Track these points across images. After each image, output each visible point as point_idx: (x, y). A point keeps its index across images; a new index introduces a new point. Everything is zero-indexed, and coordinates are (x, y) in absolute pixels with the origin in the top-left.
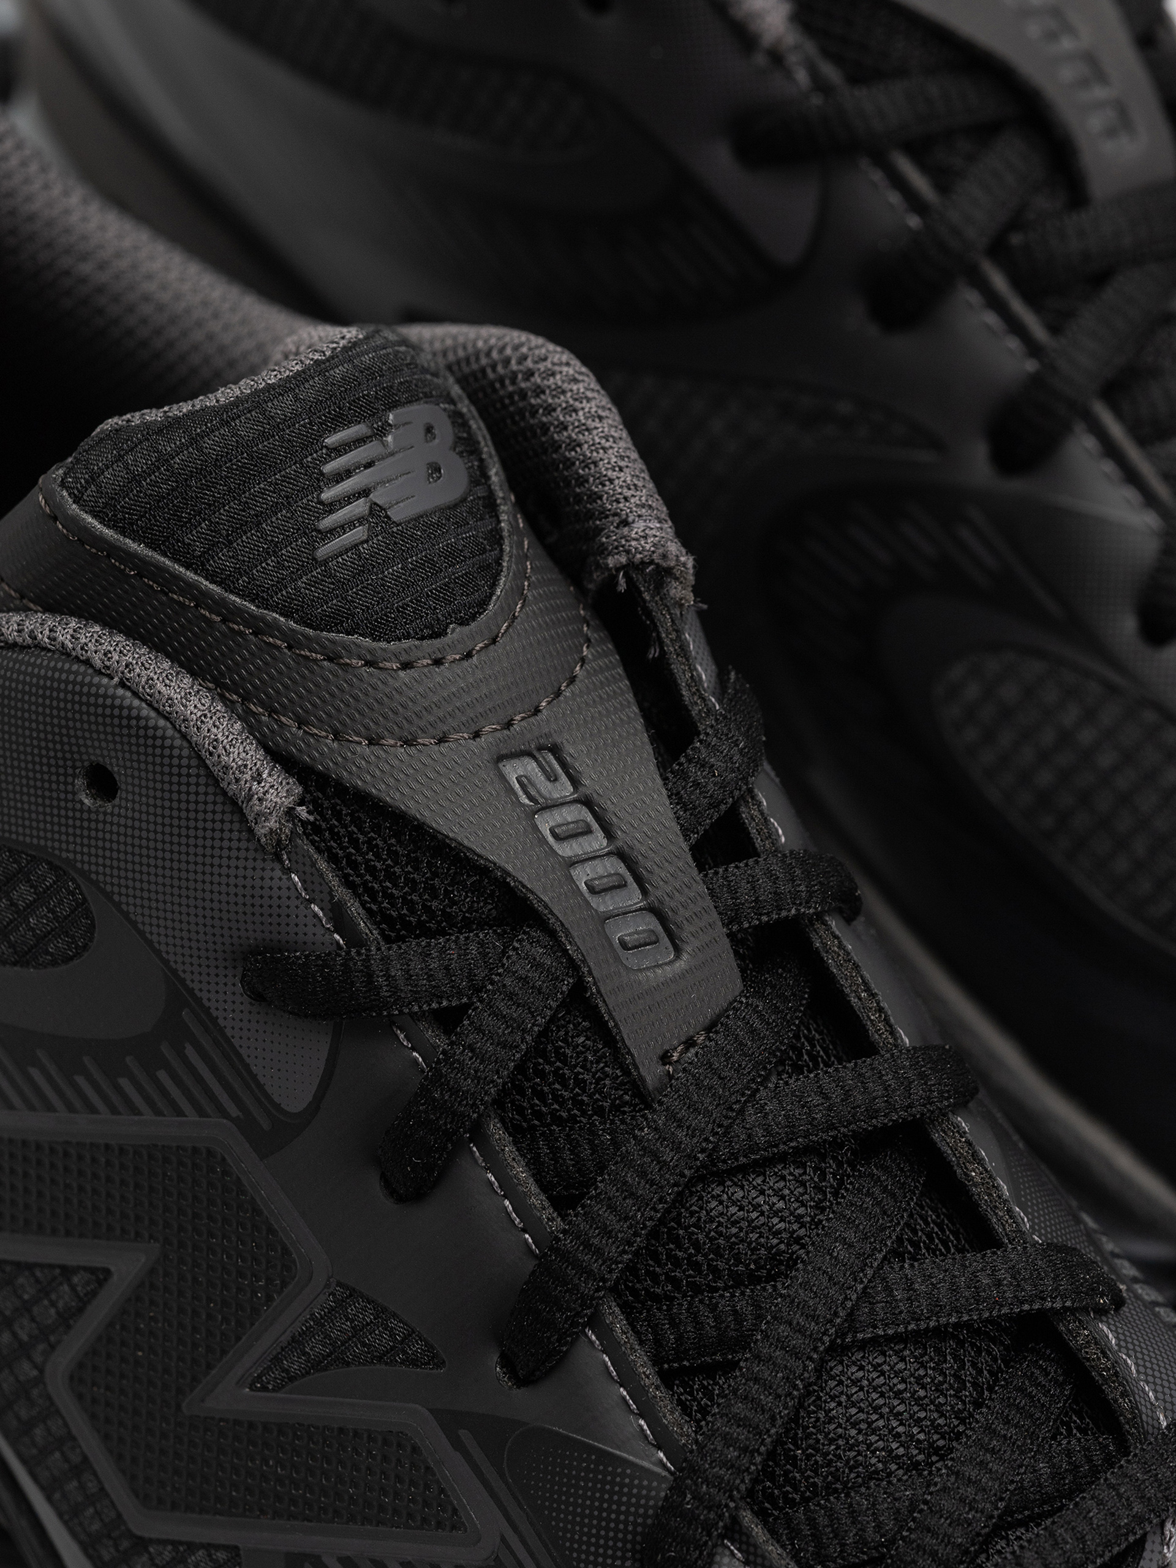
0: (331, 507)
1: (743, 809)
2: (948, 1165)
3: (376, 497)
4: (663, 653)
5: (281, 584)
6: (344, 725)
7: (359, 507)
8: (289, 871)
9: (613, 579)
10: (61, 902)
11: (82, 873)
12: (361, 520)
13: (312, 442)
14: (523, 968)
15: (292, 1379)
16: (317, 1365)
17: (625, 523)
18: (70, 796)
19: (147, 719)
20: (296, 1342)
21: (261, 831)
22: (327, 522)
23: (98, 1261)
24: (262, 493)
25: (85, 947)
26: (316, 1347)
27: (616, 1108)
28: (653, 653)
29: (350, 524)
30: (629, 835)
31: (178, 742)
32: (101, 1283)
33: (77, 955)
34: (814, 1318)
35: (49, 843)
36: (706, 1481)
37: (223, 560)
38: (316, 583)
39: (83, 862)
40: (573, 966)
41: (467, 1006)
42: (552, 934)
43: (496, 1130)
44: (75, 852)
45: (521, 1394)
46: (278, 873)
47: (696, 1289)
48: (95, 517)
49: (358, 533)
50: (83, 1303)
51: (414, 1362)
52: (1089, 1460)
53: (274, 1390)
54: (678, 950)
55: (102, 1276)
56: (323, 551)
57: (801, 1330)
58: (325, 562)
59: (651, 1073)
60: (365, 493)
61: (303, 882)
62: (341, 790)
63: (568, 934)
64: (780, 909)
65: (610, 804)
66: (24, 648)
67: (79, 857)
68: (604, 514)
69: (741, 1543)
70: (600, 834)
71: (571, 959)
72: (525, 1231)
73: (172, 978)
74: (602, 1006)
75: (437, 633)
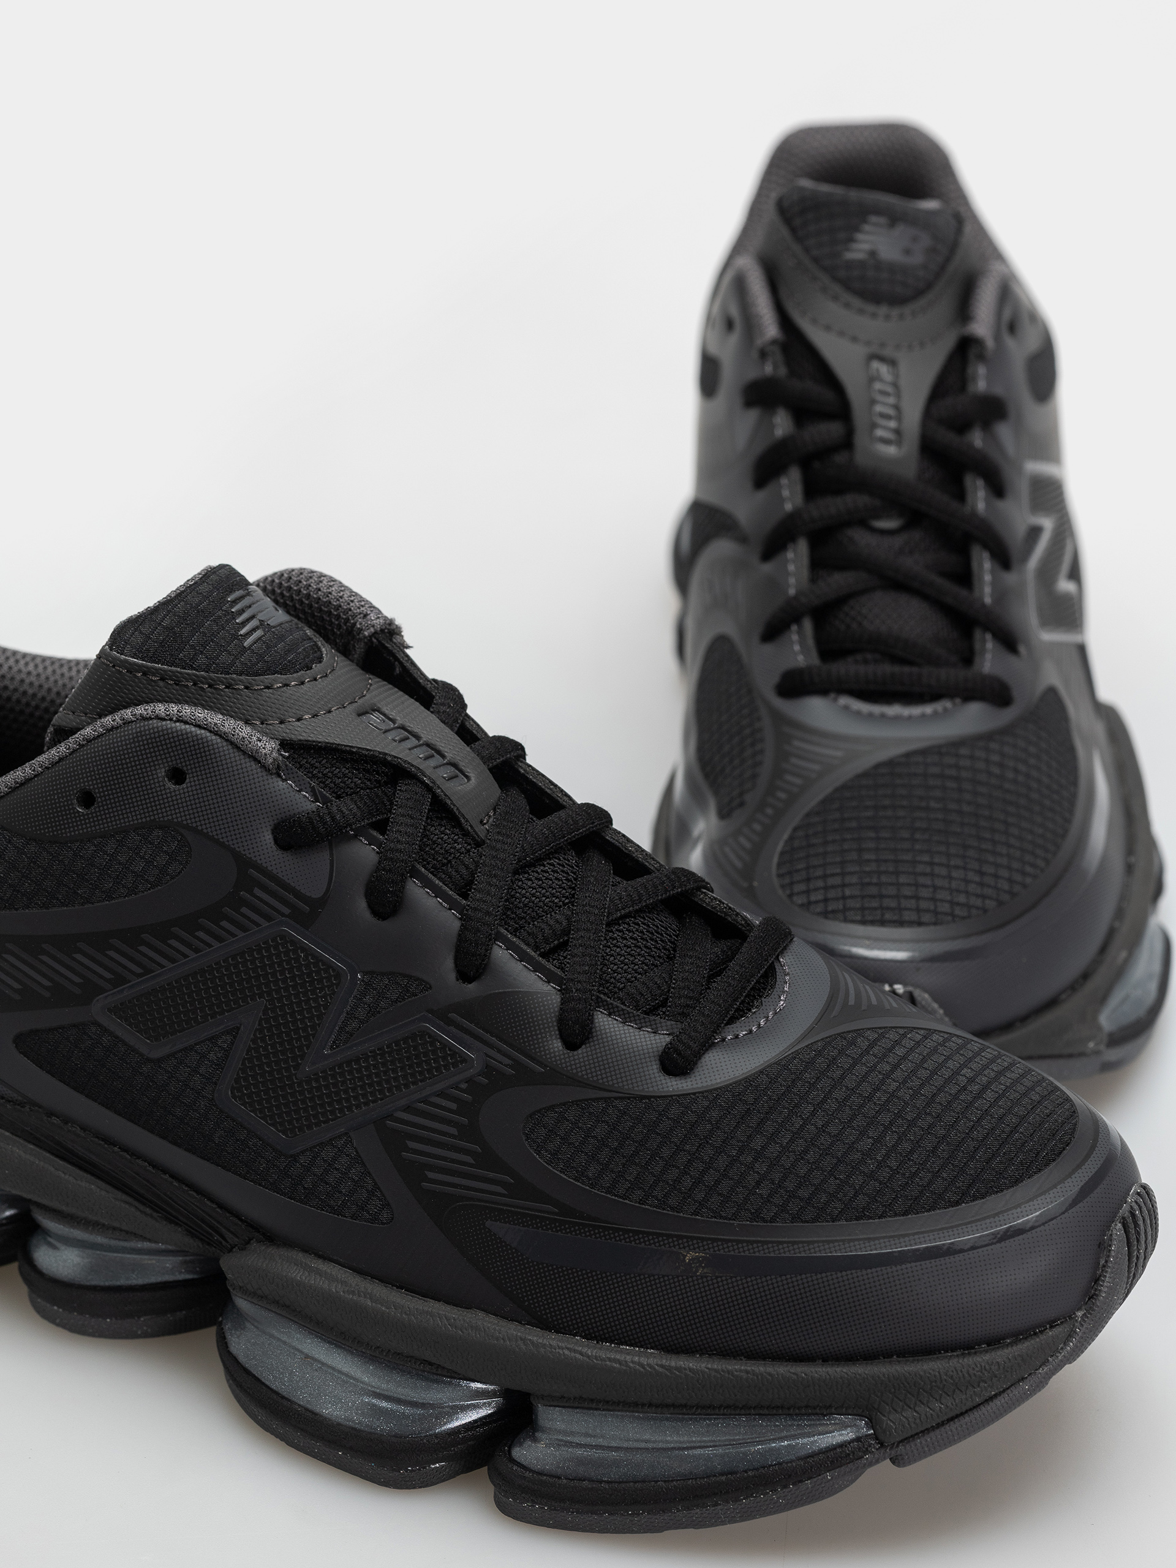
0: (244, 624)
1: (467, 723)
2: (618, 848)
3: (260, 616)
5: (233, 663)
6: (284, 715)
7: (254, 623)
8: (286, 780)
9: (371, 641)
11: (178, 823)
12: (257, 628)
13: (224, 598)
16: (365, 1020)
17: (366, 616)
18: (162, 788)
19: (195, 732)
20: (350, 1015)
21: (266, 761)
22: (242, 632)
24: (210, 626)
26: (361, 1011)
27: (468, 849)
28: (398, 670)
29: (254, 630)
30: (425, 737)
31: (214, 737)
32: (236, 1036)
35: (156, 817)
37: (202, 659)
38: (249, 658)
39: (177, 818)
40: (429, 789)
41: (387, 817)
43: (421, 868)
44: (172, 815)
45: (471, 986)
48: (134, 658)
49: (259, 633)
50: (228, 1053)
53: (345, 1045)
54: (469, 779)
55: (234, 1032)
56: (246, 644)
58: (248, 649)
59: (479, 829)
60: (253, 617)
61: (294, 782)
63: (426, 776)
64: (505, 763)
66: (121, 726)
67: (174, 816)
68: (354, 616)
69: (604, 1006)
70: (414, 739)
71: (427, 785)
72: (451, 910)
73: (237, 856)
74: (448, 802)
75: (310, 668)
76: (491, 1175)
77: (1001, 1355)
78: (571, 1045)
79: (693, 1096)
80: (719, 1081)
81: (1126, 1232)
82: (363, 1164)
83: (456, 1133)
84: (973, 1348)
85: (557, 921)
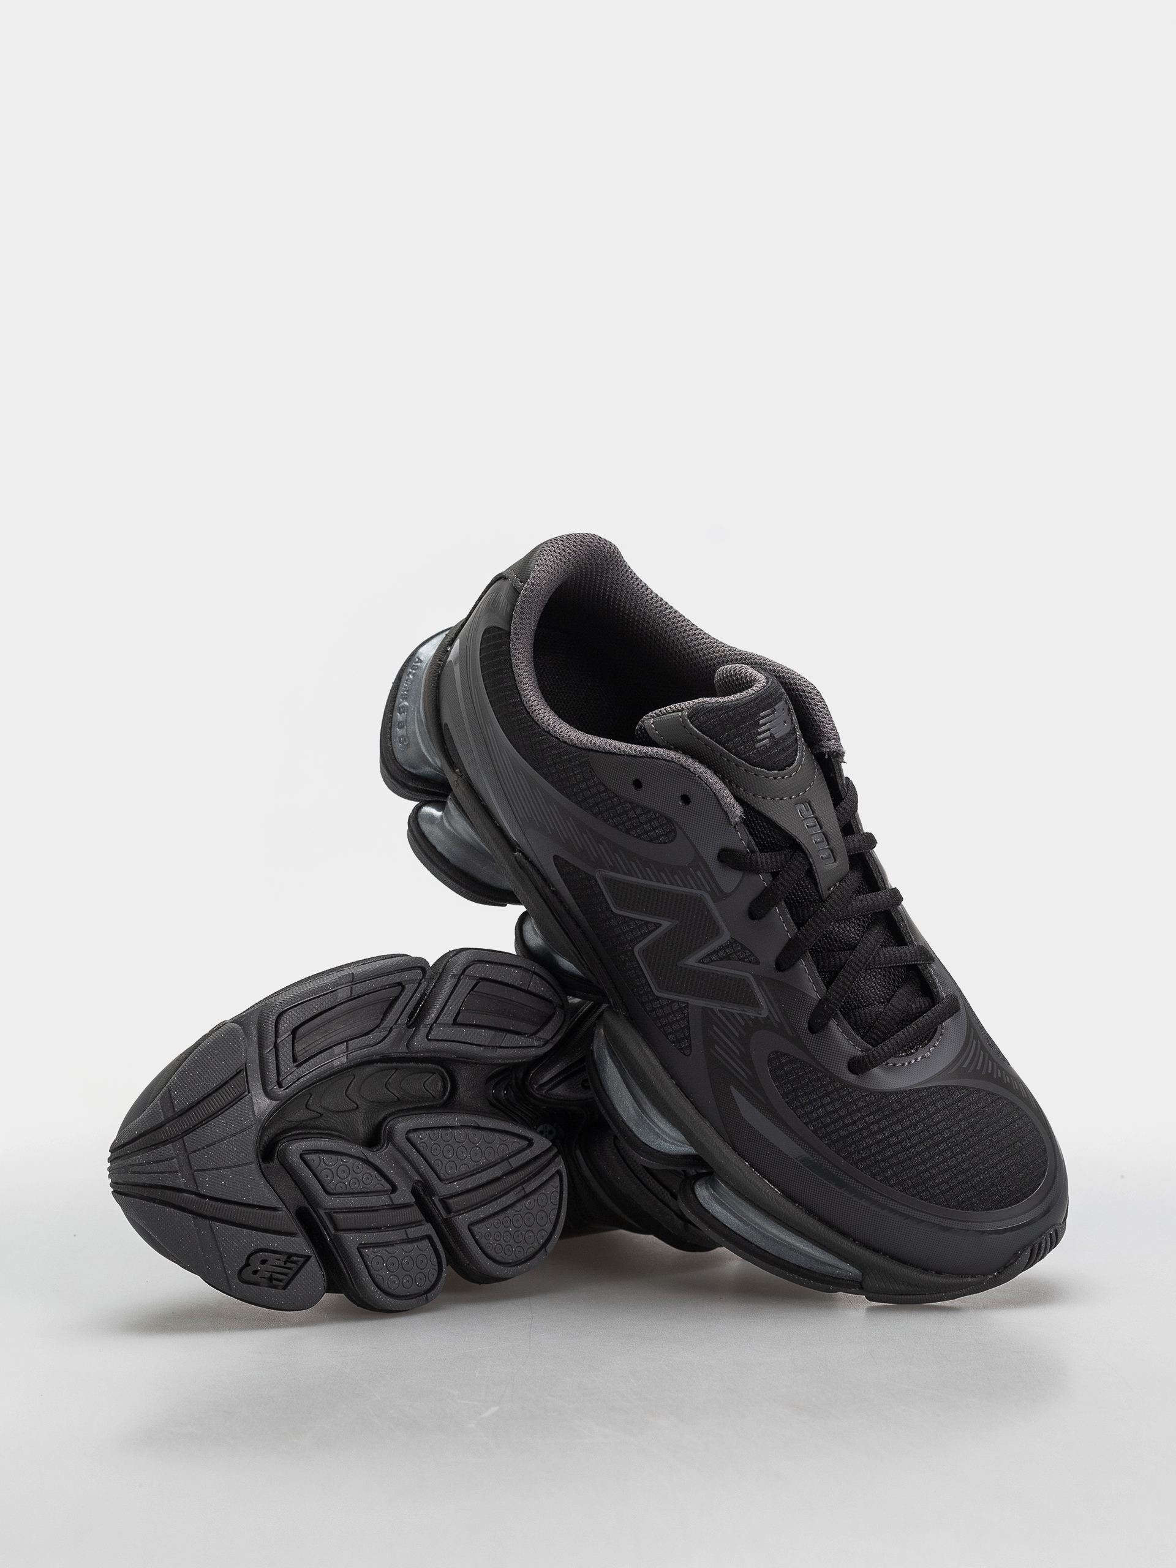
0: (760, 734)
3: (771, 731)
4: (835, 776)
5: (745, 753)
6: (757, 793)
7: (767, 734)
8: (737, 831)
10: (667, 828)
11: (675, 822)
12: (768, 738)
13: (758, 713)
14: (797, 863)
15: (712, 961)
16: (721, 959)
18: (675, 802)
19: (704, 787)
20: (715, 952)
21: (733, 821)
22: (759, 737)
23: (658, 921)
24: (743, 728)
25: (672, 841)
26: (721, 954)
27: (814, 901)
29: (764, 738)
30: (826, 828)
31: (712, 794)
32: (657, 928)
33: (668, 842)
34: (861, 962)
35: (667, 813)
36: (831, 1003)
38: (755, 754)
39: (676, 819)
41: (780, 871)
42: (806, 855)
43: (783, 903)
44: (674, 816)
45: (779, 973)
46: (734, 831)
47: (829, 951)
48: (696, 728)
49: (767, 741)
50: (650, 932)
51: (750, 962)
52: (925, 1005)
53: (706, 963)
54: (835, 861)
55: (658, 926)
56: (758, 745)
57: (857, 965)
58: (758, 749)
59: (825, 893)
60: (769, 730)
61: (740, 834)
62: (753, 809)
63: (811, 856)
64: (860, 850)
65: (822, 819)
66: (668, 761)
70: (819, 827)
71: (810, 862)
72: (788, 932)
73: (697, 853)
74: (816, 874)
75: (782, 769)
76: (744, 1066)
77: (940, 1280)
78: (812, 1030)
79: (856, 1088)
80: (871, 1087)
81: (1031, 1254)
82: (688, 1022)
83: (738, 1036)
84: (927, 1271)
85: (840, 959)
